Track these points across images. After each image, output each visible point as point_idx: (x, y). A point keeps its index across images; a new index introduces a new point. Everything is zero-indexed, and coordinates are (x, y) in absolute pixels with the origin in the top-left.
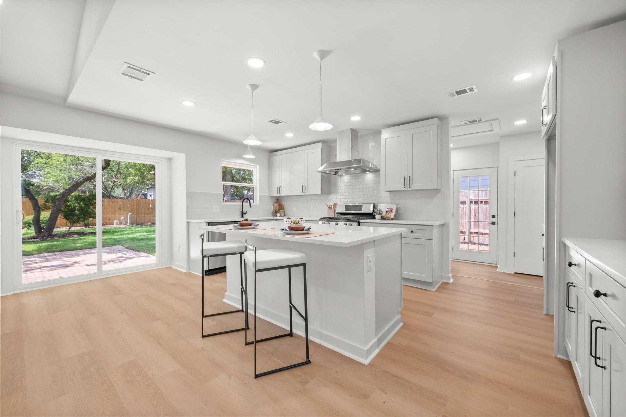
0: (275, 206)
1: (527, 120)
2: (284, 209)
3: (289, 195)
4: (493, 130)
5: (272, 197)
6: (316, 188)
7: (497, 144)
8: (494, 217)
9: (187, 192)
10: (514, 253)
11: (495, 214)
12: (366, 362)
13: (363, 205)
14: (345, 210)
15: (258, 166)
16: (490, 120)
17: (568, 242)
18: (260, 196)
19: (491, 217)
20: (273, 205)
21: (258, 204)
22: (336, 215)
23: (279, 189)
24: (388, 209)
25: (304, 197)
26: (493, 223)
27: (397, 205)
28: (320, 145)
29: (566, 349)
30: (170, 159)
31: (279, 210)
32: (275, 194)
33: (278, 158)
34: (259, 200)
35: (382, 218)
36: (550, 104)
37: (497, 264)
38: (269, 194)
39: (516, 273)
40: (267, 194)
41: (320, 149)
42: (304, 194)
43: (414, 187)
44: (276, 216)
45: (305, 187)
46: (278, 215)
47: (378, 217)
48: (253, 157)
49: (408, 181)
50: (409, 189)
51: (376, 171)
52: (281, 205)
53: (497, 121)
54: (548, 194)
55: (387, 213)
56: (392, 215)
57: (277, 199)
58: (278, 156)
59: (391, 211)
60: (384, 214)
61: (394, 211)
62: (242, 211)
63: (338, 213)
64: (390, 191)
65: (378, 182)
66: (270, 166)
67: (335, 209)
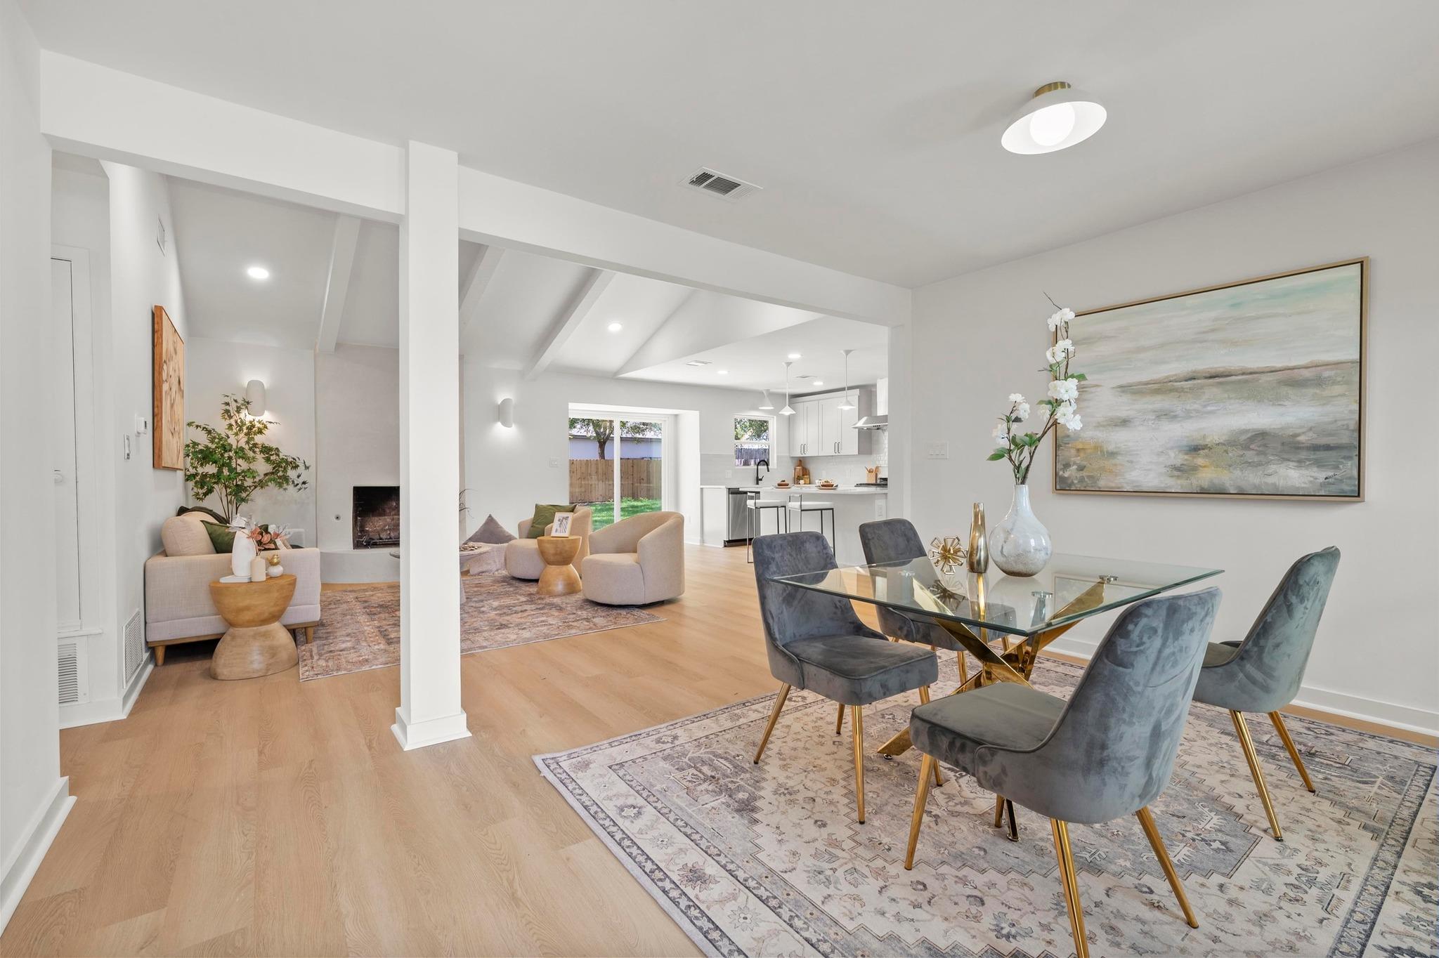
0: (797, 470)
2: (809, 475)
3: (816, 455)
5: (793, 458)
6: (851, 447)
9: (701, 454)
15: (775, 417)
18: (778, 457)
20: (795, 469)
21: (776, 467)
22: (878, 482)
23: (804, 447)
25: (837, 457)
28: (857, 391)
30: (676, 416)
31: (803, 475)
32: (798, 454)
34: (777, 463)
40: (788, 455)
41: (857, 397)
42: (836, 454)
45: (838, 446)
46: (802, 482)
48: (772, 408)
52: (806, 469)
57: (800, 461)
58: (803, 403)
62: (757, 477)
63: (881, 479)
67: (876, 474)
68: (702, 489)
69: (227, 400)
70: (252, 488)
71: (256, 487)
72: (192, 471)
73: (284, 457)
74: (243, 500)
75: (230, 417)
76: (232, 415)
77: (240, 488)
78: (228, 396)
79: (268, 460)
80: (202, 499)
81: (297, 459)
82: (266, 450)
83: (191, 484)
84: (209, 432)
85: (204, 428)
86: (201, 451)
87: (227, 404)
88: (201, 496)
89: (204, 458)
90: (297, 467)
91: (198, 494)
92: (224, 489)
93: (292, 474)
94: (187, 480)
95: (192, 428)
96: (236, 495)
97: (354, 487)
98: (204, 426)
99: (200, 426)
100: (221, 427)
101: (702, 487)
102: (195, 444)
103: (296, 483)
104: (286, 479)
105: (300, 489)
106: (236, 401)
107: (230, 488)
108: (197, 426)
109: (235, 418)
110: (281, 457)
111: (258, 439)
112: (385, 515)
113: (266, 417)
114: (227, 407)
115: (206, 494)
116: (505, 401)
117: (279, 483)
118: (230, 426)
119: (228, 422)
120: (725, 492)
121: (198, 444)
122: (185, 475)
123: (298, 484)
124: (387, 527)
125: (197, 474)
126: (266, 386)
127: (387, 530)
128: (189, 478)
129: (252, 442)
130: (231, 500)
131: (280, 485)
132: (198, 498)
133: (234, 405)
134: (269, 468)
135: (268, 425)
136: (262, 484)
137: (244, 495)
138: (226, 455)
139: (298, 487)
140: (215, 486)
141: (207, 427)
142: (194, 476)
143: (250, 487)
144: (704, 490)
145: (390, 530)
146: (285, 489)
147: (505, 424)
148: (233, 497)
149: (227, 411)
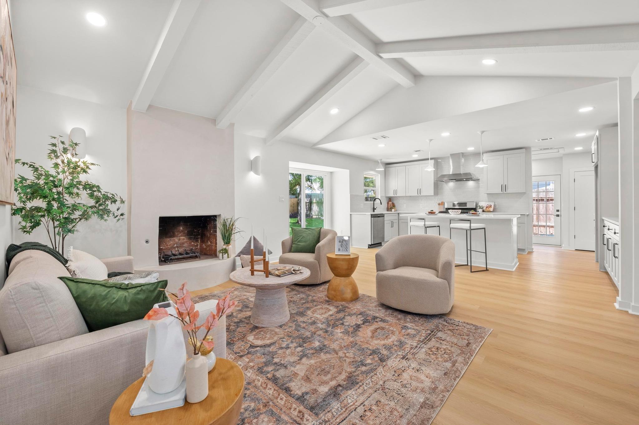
0: (390, 204)
1: (583, 148)
2: (395, 206)
3: (404, 195)
4: (559, 152)
5: (386, 197)
6: (429, 191)
7: (561, 158)
8: (558, 211)
9: (351, 195)
10: (575, 236)
11: (559, 209)
12: (514, 270)
13: (467, 202)
14: (453, 206)
15: (379, 175)
16: (557, 148)
17: (604, 218)
19: (556, 211)
20: (388, 203)
22: (444, 210)
23: (395, 191)
24: (488, 206)
26: (558, 216)
27: (495, 203)
28: (433, 161)
29: (604, 266)
30: (331, 173)
32: (391, 194)
33: (393, 169)
35: (483, 211)
36: (596, 153)
37: (561, 245)
38: (385, 195)
39: (576, 250)
40: (384, 195)
41: (433, 164)
42: (418, 195)
43: (509, 191)
44: (391, 211)
45: (419, 191)
46: (393, 210)
47: (480, 210)
49: (504, 188)
50: (505, 192)
51: (477, 180)
53: (563, 149)
54: (596, 197)
55: (487, 208)
56: (491, 209)
57: (390, 199)
58: (395, 168)
59: (491, 206)
60: (484, 209)
61: (493, 206)
62: (374, 208)
63: (446, 208)
64: (487, 194)
65: (478, 187)
66: (386, 174)
67: (443, 206)
68: (351, 214)
69: (54, 141)
70: (77, 220)
71: (81, 219)
72: (19, 205)
73: (104, 193)
74: (70, 231)
75: (57, 157)
76: (59, 155)
77: (68, 220)
78: (55, 138)
79: (91, 196)
80: (29, 232)
81: (115, 195)
82: (88, 186)
83: (18, 218)
84: (36, 169)
85: (31, 165)
86: (30, 186)
87: (54, 145)
88: (28, 230)
89: (32, 194)
90: (115, 201)
91: (24, 227)
92: (51, 222)
93: (112, 207)
94: (14, 214)
95: (19, 165)
96: (63, 227)
97: (160, 217)
98: (31, 164)
99: (27, 164)
100: (48, 165)
101: (351, 213)
102: (23, 179)
103: (116, 215)
104: (108, 212)
105: (118, 220)
106: (63, 143)
107: (58, 220)
108: (24, 164)
109: (61, 158)
110: (103, 193)
111: (83, 178)
112: (174, 237)
113: (88, 159)
114: (54, 148)
115: (33, 228)
116: (256, 158)
117: (101, 215)
118: (56, 165)
119: (54, 161)
120: (370, 216)
121: (26, 180)
122: (12, 209)
123: (117, 216)
124: (175, 246)
125: (23, 208)
126: (87, 134)
127: (176, 247)
128: (15, 212)
129: (77, 180)
130: (59, 231)
131: (102, 217)
132: (25, 231)
133: (61, 146)
134: (92, 202)
135: (90, 167)
136: (85, 216)
137: (70, 227)
138: (54, 190)
139: (117, 218)
140: (42, 219)
141: (33, 164)
142: (21, 209)
143: (76, 219)
144: (352, 215)
145: (177, 247)
146: (106, 220)
147: (256, 173)
148: (61, 229)
149: (54, 152)
